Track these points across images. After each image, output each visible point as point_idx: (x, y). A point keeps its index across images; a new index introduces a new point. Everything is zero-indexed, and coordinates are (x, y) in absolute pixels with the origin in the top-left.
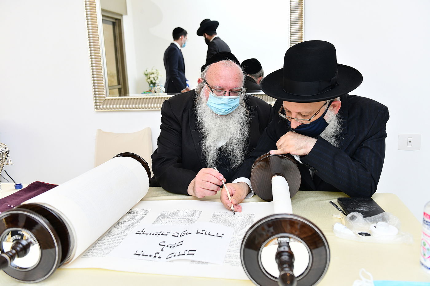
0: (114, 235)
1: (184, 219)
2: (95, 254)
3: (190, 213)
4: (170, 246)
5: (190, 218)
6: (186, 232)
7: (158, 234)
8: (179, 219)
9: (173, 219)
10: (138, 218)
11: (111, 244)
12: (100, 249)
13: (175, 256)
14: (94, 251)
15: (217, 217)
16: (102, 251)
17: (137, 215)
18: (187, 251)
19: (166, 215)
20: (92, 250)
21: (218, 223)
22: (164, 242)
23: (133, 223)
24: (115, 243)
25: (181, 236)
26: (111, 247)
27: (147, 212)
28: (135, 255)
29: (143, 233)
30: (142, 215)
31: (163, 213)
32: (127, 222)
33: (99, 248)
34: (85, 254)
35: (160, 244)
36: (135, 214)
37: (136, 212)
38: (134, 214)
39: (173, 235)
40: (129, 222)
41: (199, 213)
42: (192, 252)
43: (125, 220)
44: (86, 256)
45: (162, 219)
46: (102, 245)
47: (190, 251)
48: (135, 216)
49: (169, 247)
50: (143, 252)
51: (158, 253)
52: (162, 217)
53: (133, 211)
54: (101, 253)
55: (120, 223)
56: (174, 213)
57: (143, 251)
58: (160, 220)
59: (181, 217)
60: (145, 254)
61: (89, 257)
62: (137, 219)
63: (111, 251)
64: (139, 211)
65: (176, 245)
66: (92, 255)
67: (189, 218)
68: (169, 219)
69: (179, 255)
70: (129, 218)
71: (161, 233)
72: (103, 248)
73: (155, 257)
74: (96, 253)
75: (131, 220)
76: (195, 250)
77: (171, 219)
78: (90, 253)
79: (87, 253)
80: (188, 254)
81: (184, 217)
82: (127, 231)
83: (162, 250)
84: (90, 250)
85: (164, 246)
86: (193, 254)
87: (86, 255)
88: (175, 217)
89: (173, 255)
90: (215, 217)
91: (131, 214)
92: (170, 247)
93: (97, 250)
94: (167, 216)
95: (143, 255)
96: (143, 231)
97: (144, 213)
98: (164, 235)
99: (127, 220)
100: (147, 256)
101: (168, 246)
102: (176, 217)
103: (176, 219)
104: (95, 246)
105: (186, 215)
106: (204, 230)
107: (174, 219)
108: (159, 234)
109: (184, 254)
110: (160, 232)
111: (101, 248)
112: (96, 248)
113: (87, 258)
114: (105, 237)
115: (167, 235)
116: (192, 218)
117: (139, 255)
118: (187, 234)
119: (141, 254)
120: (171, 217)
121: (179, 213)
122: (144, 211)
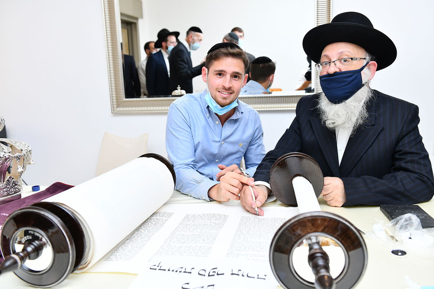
0: (138, 239)
1: (211, 223)
2: (118, 257)
3: (217, 217)
8: (205, 223)
10: (161, 221)
11: (134, 246)
12: (123, 253)
14: (118, 254)
15: (246, 220)
16: (125, 255)
17: (160, 218)
19: (191, 218)
20: (116, 253)
23: (156, 226)
24: (139, 245)
26: (135, 250)
27: (170, 215)
30: (165, 218)
31: (187, 217)
32: (149, 225)
33: (122, 251)
34: (107, 256)
36: (158, 217)
37: (158, 215)
38: (156, 217)
40: (152, 226)
41: (225, 217)
43: (147, 223)
44: (108, 260)
45: (187, 223)
46: (126, 248)
48: (157, 219)
52: (186, 220)
53: (155, 214)
54: (125, 257)
55: (143, 227)
56: (199, 216)
58: (184, 224)
59: (206, 221)
61: (112, 261)
62: (160, 222)
63: (135, 254)
64: (161, 214)
66: (116, 258)
67: (216, 222)
68: (194, 223)
70: (152, 221)
72: (126, 251)
74: (120, 256)
75: (154, 223)
77: (197, 223)
78: (113, 256)
79: (110, 256)
81: (210, 221)
82: (151, 234)
84: (113, 253)
87: (108, 258)
88: (200, 221)
90: (243, 221)
91: (154, 217)
93: (120, 253)
94: (192, 219)
97: (167, 216)
99: (150, 223)
102: (202, 221)
103: (202, 223)
105: (213, 219)
107: (200, 223)
111: (124, 251)
112: (119, 250)
113: (110, 261)
114: (128, 241)
116: (219, 222)
120: (196, 221)
121: (204, 217)
122: (167, 214)
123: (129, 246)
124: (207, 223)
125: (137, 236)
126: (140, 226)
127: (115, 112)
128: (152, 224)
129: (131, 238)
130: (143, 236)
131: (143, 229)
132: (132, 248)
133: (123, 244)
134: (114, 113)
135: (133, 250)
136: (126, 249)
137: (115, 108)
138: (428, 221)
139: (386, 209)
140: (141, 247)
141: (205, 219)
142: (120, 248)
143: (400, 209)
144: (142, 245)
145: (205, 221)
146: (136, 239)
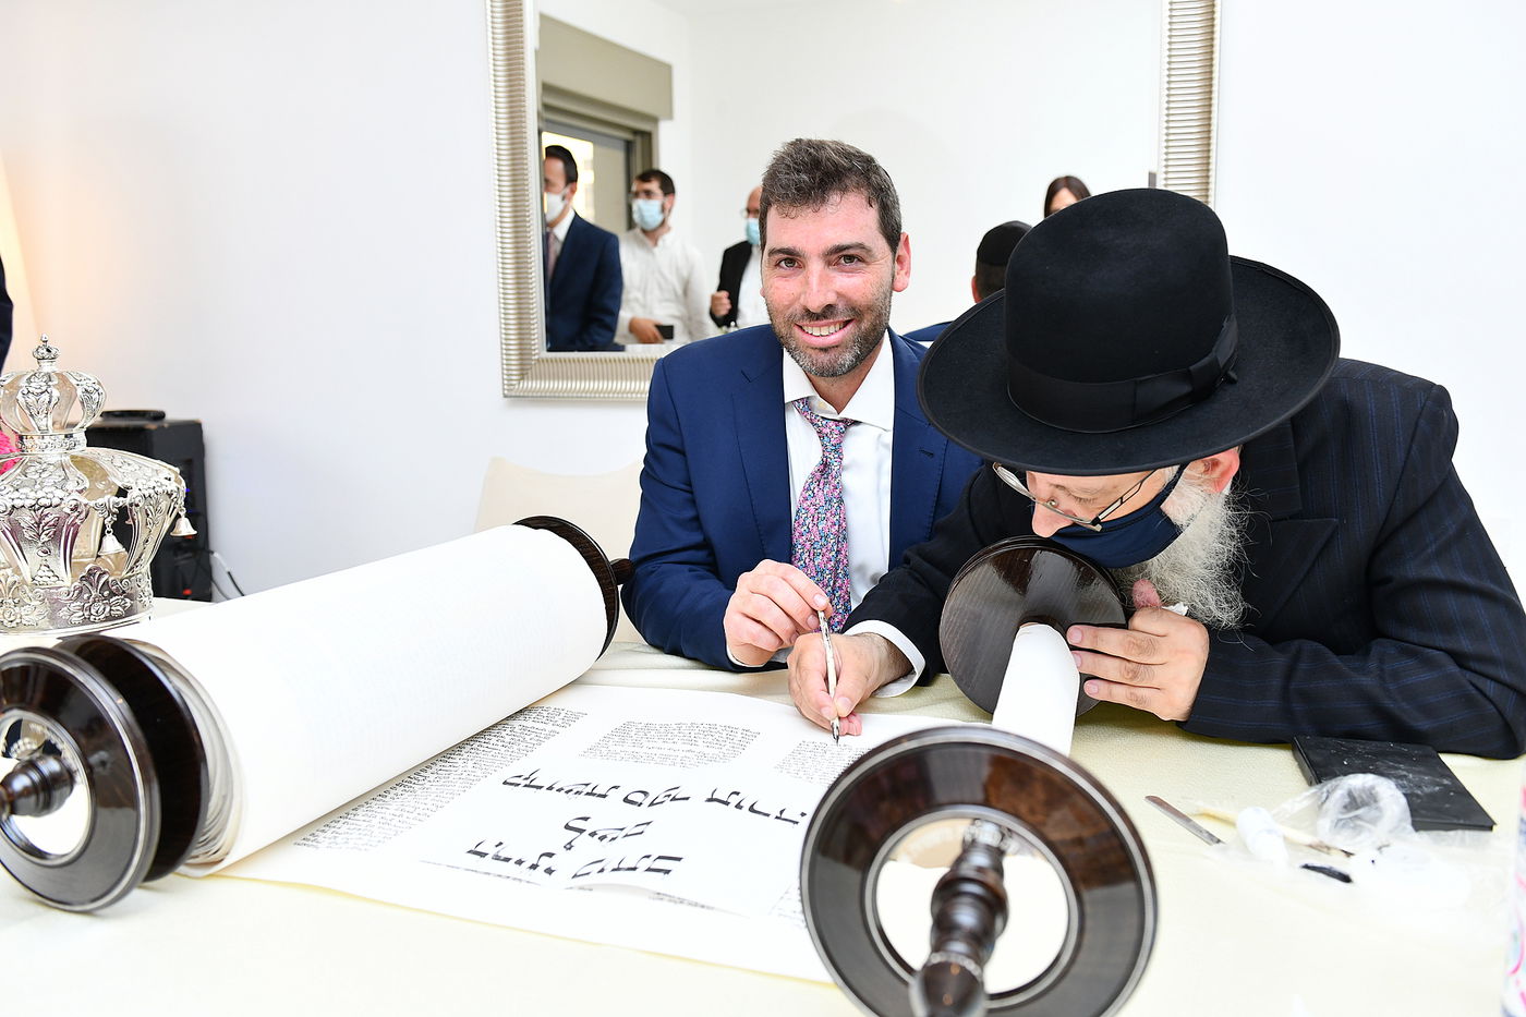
0: (432, 785)
1: (688, 754)
2: (339, 839)
3: (717, 736)
4: (600, 834)
5: (710, 751)
6: (673, 793)
7: (575, 791)
9: (650, 751)
10: (533, 735)
11: (407, 809)
12: (364, 825)
13: (602, 870)
14: (344, 828)
16: (366, 832)
17: (535, 725)
18: (648, 857)
19: (632, 734)
20: (338, 825)
21: (801, 773)
22: (586, 819)
25: (652, 804)
26: (404, 818)
27: (575, 717)
28: (470, 855)
29: (527, 782)
30: (549, 727)
31: (627, 726)
32: (489, 746)
33: (364, 818)
34: (305, 833)
35: (570, 825)
36: (529, 723)
37: (534, 715)
38: (525, 723)
39: (626, 800)
40: (498, 747)
41: (748, 735)
42: (663, 865)
43: (488, 737)
44: (310, 843)
45: (612, 748)
46: (379, 810)
47: (659, 858)
48: (524, 728)
49: (596, 837)
50: (500, 847)
51: (550, 855)
52: (616, 739)
53: (526, 712)
54: (361, 839)
55: (467, 748)
56: (661, 730)
57: (501, 844)
58: (603, 749)
60: (503, 855)
61: (317, 848)
62: (528, 738)
64: (545, 714)
65: (624, 832)
66: (331, 840)
67: (707, 751)
68: (636, 749)
69: (618, 869)
70: (504, 734)
71: (589, 789)
72: (375, 821)
73: (534, 867)
74: (346, 836)
75: (508, 739)
76: (679, 859)
77: (645, 750)
78: (328, 834)
79: (317, 833)
80: (649, 870)
81: (689, 747)
82: (479, 773)
83: (569, 846)
85: (581, 831)
86: (667, 872)
87: (312, 838)
88: (660, 744)
89: (599, 866)
90: (799, 756)
91: (518, 723)
92: (601, 838)
93: (352, 827)
94: (635, 737)
95: (497, 858)
96: (532, 777)
97: (560, 722)
98: (595, 794)
99: (494, 740)
100: (507, 860)
101: (593, 834)
103: (660, 752)
104: (354, 812)
105: (700, 742)
106: (738, 793)
107: (655, 751)
108: (580, 790)
109: (635, 869)
110: (587, 785)
111: (369, 821)
112: (355, 817)
113: (311, 848)
114: (400, 790)
115: (604, 796)
116: (717, 751)
117: (483, 855)
118: (674, 799)
119: (492, 851)
120: (646, 744)
121: (676, 732)
122: (561, 716)
123: (393, 805)
124: (677, 753)
125: (432, 777)
126: (460, 746)
127: (514, 394)
128: (499, 743)
129: (413, 781)
130: (452, 777)
131: (465, 756)
132: (398, 813)
133: (379, 798)
134: (511, 397)
135: (400, 818)
136: (379, 816)
137: (514, 382)
138: (1447, 806)
139: (1310, 753)
140: (429, 813)
141: (676, 740)
142: (359, 812)
143: (1359, 756)
144: (434, 809)
145: (671, 746)
146: (427, 785)
